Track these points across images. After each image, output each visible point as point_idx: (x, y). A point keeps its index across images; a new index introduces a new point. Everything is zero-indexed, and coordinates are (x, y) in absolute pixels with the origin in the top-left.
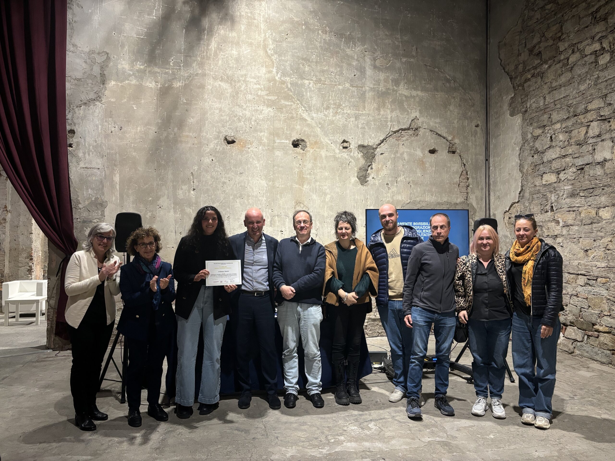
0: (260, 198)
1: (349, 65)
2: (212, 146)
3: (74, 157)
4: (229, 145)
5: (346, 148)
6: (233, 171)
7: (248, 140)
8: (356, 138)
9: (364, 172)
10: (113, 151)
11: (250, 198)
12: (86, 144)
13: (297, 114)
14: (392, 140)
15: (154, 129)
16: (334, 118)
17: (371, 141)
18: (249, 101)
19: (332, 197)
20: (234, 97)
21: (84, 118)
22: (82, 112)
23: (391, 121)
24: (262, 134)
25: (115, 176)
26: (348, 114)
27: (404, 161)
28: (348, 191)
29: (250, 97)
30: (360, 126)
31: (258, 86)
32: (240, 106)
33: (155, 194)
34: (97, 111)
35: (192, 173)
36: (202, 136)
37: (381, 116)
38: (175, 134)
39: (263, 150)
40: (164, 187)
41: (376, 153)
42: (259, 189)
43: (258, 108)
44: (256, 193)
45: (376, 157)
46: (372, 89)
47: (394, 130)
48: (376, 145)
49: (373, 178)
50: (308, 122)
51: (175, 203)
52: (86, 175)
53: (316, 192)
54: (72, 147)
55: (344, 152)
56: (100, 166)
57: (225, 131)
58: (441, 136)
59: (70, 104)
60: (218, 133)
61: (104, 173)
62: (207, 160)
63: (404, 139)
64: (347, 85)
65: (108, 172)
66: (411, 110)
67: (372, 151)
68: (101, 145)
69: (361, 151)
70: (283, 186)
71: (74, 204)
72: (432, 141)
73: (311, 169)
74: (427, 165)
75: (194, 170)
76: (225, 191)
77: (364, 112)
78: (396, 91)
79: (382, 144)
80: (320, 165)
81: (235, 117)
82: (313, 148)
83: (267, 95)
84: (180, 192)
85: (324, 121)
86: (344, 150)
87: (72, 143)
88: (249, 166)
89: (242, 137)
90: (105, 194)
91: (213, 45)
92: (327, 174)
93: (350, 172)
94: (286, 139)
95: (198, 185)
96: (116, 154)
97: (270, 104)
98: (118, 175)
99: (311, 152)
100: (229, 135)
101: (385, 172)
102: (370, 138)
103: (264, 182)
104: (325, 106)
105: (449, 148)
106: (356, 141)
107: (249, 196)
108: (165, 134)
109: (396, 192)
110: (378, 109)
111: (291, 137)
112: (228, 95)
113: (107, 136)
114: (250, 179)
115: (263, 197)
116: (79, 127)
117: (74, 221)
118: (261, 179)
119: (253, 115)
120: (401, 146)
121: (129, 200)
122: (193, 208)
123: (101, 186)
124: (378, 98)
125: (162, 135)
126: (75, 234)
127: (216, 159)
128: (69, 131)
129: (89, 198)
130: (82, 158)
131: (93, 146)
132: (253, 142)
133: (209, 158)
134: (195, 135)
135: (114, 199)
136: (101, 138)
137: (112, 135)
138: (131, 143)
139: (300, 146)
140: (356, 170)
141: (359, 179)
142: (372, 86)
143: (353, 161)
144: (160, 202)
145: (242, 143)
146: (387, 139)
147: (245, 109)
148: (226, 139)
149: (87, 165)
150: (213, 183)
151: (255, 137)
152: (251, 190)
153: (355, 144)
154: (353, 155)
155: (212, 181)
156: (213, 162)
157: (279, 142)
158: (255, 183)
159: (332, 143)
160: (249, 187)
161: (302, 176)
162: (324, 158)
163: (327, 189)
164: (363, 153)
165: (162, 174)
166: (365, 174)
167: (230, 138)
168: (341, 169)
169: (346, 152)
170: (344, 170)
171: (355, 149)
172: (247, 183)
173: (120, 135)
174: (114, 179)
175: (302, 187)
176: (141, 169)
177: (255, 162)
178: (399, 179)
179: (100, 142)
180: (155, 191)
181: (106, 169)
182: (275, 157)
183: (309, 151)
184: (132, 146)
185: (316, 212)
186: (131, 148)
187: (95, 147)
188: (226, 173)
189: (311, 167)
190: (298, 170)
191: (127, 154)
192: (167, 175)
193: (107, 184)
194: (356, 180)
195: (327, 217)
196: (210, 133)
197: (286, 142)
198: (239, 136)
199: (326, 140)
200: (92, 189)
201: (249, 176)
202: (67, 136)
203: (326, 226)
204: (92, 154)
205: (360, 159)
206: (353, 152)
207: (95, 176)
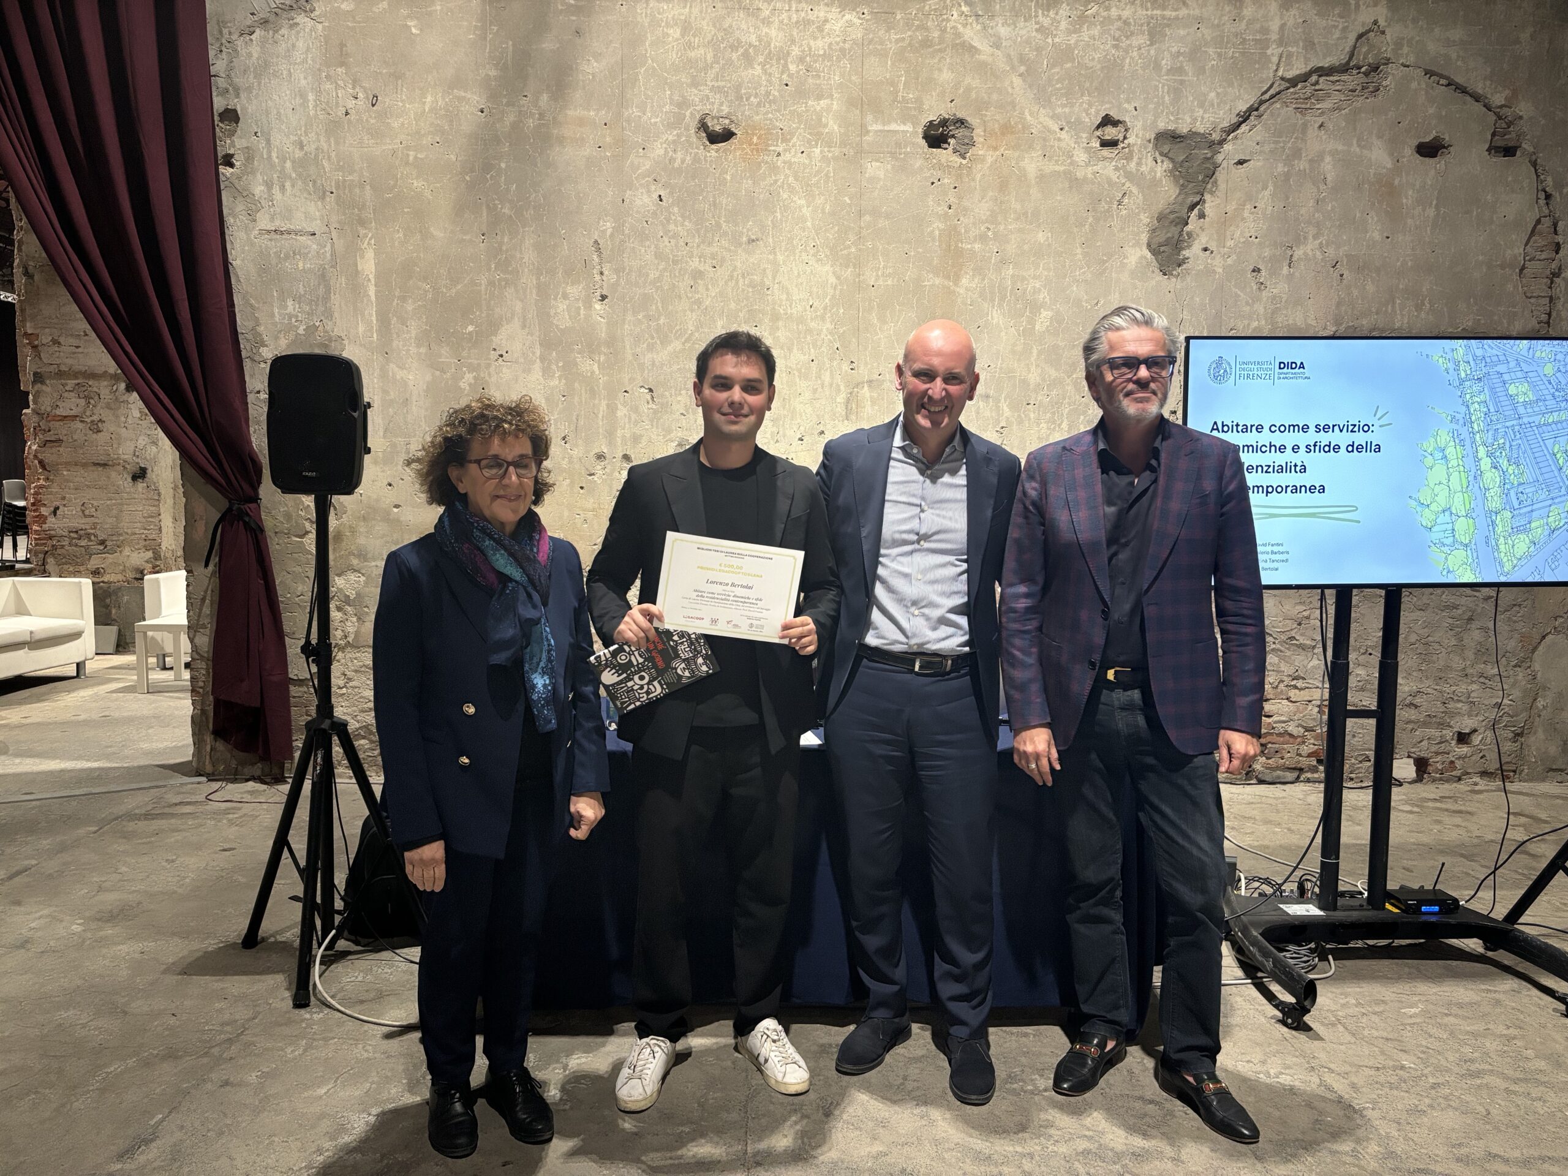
0: (813, 325)
2: (658, 150)
3: (240, 199)
4: (714, 146)
5: (1112, 143)
6: (725, 234)
7: (775, 127)
8: (1151, 106)
9: (1174, 231)
10: (354, 177)
11: (780, 323)
12: (274, 155)
13: (944, 31)
14: (1281, 112)
15: (475, 99)
16: (1073, 39)
17: (1204, 117)
19: (1056, 319)
21: (263, 69)
22: (256, 51)
23: (1280, 43)
24: (823, 103)
25: (362, 257)
26: (1126, 22)
27: (1322, 187)
28: (1114, 297)
30: (1165, 63)
32: (752, 12)
33: (484, 315)
34: (301, 45)
35: (596, 242)
36: (628, 121)
37: (1243, 26)
38: (542, 116)
39: (824, 158)
40: (510, 292)
41: (1219, 158)
42: (811, 293)
43: (811, 16)
44: (800, 308)
45: (1220, 176)
47: (1289, 75)
48: (1223, 130)
49: (1206, 249)
50: (981, 58)
51: (547, 344)
52: (278, 255)
53: (1003, 298)
54: (232, 165)
55: (1105, 159)
56: (316, 226)
57: (701, 101)
58: (1464, 91)
59: (221, 22)
60: (680, 105)
61: (328, 248)
62: (643, 200)
63: (1327, 105)
65: (340, 244)
67: (1207, 152)
68: (316, 156)
69: (1166, 155)
70: (889, 282)
71: (248, 348)
72: (1431, 111)
73: (987, 221)
74: (1408, 198)
75: (604, 231)
76: (699, 302)
77: (1183, 12)
79: (1244, 128)
80: (1018, 207)
81: (733, 48)
82: (995, 149)
84: (562, 306)
85: (1038, 49)
86: (1106, 152)
87: (231, 152)
88: (778, 215)
89: (757, 118)
90: (336, 315)
92: (1041, 237)
93: (1122, 230)
94: (905, 118)
95: (617, 284)
96: (362, 186)
98: (370, 254)
99: (990, 160)
100: (715, 113)
101: (1248, 227)
102: (1201, 105)
103: (828, 268)
105: (1493, 135)
106: (1151, 117)
107: (775, 317)
108: (510, 118)
109: (1285, 297)
111: (920, 110)
113: (333, 128)
114: (780, 258)
115: (823, 318)
116: (249, 99)
117: (251, 398)
118: (818, 260)
119: (793, 41)
120: (1312, 132)
121: (408, 332)
122: (602, 358)
123: (321, 291)
125: (501, 119)
126: (253, 439)
127: (671, 193)
128: (220, 115)
129: (290, 328)
130: (263, 202)
131: (293, 162)
132: (792, 134)
133: (649, 191)
134: (604, 115)
135: (361, 329)
136: (317, 134)
137: (349, 121)
138: (408, 148)
140: (1146, 221)
141: (1155, 252)
143: (1135, 190)
144: (501, 339)
145: (755, 140)
146: (1262, 109)
147: (767, 22)
148: (703, 126)
149: (278, 223)
150: (661, 276)
151: (800, 115)
152: (784, 297)
153: (1144, 129)
154: (1138, 170)
155: (661, 267)
156: (663, 203)
157: (880, 131)
158: (796, 273)
159: (1061, 129)
160: (776, 286)
161: (957, 246)
162: (1033, 182)
163: (1040, 290)
164: (1172, 160)
165: (504, 248)
166: (1176, 237)
167: (716, 121)
168: (1090, 220)
169: (1112, 159)
170: (1102, 222)
171: (1145, 148)
172: (769, 273)
173: (373, 121)
174: (360, 268)
175: (956, 284)
176: (439, 232)
177: (799, 202)
178: (1299, 253)
179: (313, 147)
180: (484, 302)
181: (334, 234)
182: (864, 183)
183: (983, 160)
184: (411, 158)
185: (1001, 369)
186: (407, 163)
187: (299, 164)
188: (703, 242)
189: (988, 213)
190: (942, 226)
191: (395, 186)
192: (521, 252)
193: (340, 282)
194: (1143, 257)
195: (1038, 387)
196: (652, 107)
197: (903, 131)
198: (747, 113)
199: (1041, 120)
200: (297, 299)
201: (777, 250)
202: (217, 129)
203: (1032, 415)
204: (293, 186)
205: (1161, 180)
206: (1135, 159)
207: (305, 256)
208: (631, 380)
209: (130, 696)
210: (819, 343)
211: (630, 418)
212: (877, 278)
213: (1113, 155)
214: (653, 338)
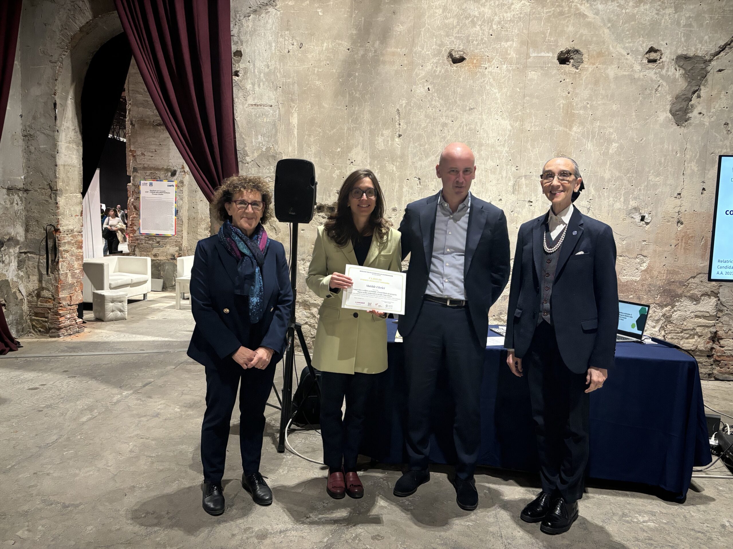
0: (499, 148)
2: (429, 67)
3: (241, 90)
4: (455, 65)
5: (654, 61)
6: (459, 106)
7: (485, 55)
8: (675, 43)
9: (684, 104)
10: (290, 80)
11: (483, 148)
12: (256, 71)
13: (570, 7)
15: (346, 44)
16: (635, 10)
17: (701, 48)
19: (621, 147)
21: (253, 33)
22: (250, 24)
24: (509, 43)
25: (292, 116)
28: (651, 137)
30: (683, 22)
33: (345, 143)
34: (270, 21)
35: (398, 110)
36: (415, 53)
38: (375, 51)
39: (508, 70)
40: (357, 133)
41: (709, 68)
42: (498, 133)
44: (493, 141)
45: (709, 77)
48: (711, 55)
49: (700, 113)
50: (589, 20)
51: (373, 157)
52: (255, 115)
53: (593, 137)
54: (238, 76)
55: (650, 68)
56: (273, 102)
57: (450, 43)
59: (236, 11)
60: (440, 46)
61: (278, 111)
62: (420, 90)
65: (282, 110)
67: (703, 66)
68: (274, 71)
69: (681, 67)
70: (537, 129)
71: (241, 157)
73: (587, 100)
75: (402, 105)
76: (444, 138)
79: (723, 53)
80: (604, 92)
81: (467, 18)
82: (594, 64)
84: (380, 139)
85: (618, 15)
86: (650, 65)
87: (238, 70)
88: (485, 97)
89: (476, 51)
90: (280, 142)
92: (614, 107)
93: (657, 103)
94: (548, 50)
95: (406, 129)
96: (293, 84)
98: (295, 115)
99: (590, 70)
100: (456, 49)
101: (723, 103)
102: (700, 42)
103: (507, 122)
106: (674, 48)
107: (481, 145)
108: (361, 52)
111: (557, 46)
113: (282, 58)
114: (484, 117)
115: (504, 145)
116: (247, 46)
118: (502, 119)
119: (496, 14)
121: (311, 151)
122: (398, 164)
123: (274, 131)
125: (357, 53)
127: (434, 87)
128: (234, 53)
129: (259, 148)
130: (250, 92)
131: (264, 74)
132: (493, 59)
133: (424, 86)
134: (404, 50)
135: (290, 149)
136: (275, 61)
137: (290, 55)
139: (572, 61)
140: (670, 99)
141: (673, 114)
143: (664, 84)
144: (352, 155)
145: (475, 61)
146: (732, 44)
147: (483, 5)
148: (450, 55)
149: (256, 101)
150: (427, 125)
151: (497, 50)
152: (485, 135)
153: (671, 53)
154: (666, 74)
155: (427, 121)
156: (430, 92)
157: (536, 56)
158: (492, 124)
159: (628, 54)
160: (482, 130)
161: (571, 112)
162: (612, 80)
163: (613, 133)
164: (684, 69)
165: (356, 113)
166: (685, 107)
167: (456, 53)
168: (641, 98)
169: (654, 68)
170: (646, 100)
171: (671, 63)
172: (479, 125)
173: (300, 55)
174: (291, 121)
175: (570, 130)
176: (327, 105)
177: (495, 91)
179: (273, 67)
180: (345, 138)
181: (280, 106)
182: (527, 82)
183: (587, 69)
184: (316, 71)
185: (591, 171)
186: (314, 74)
187: (267, 75)
188: (448, 110)
189: (588, 96)
190: (564, 102)
191: (308, 84)
192: (363, 115)
193: (282, 128)
194: (666, 117)
195: (609, 180)
196: (427, 46)
197: (547, 56)
198: (472, 49)
199: (618, 49)
200: (263, 135)
201: (483, 113)
202: (233, 60)
203: (606, 194)
204: (264, 85)
205: (678, 79)
206: (665, 69)
207: (267, 116)
208: (411, 174)
209: (173, 310)
210: (501, 157)
211: (409, 192)
212: (531, 128)
213: (654, 67)
214: (422, 154)
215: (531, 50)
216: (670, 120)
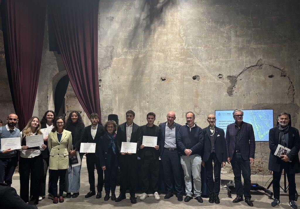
0: (177, 105)
1: (222, 36)
2: (155, 82)
3: (101, 91)
4: (163, 81)
5: (221, 78)
6: (165, 93)
7: (171, 78)
8: (226, 72)
9: (231, 90)
10: (116, 87)
12: (106, 85)
13: (195, 64)
14: (246, 72)
15: (131, 76)
16: (214, 64)
17: (234, 73)
18: (172, 60)
19: (213, 103)
20: (165, 59)
21: (105, 74)
22: (104, 72)
23: (246, 62)
24: (178, 75)
25: (116, 98)
26: (222, 61)
27: (254, 83)
28: (222, 100)
29: (172, 58)
30: (228, 66)
31: (176, 53)
32: (168, 63)
33: (132, 105)
34: (109, 71)
35: (147, 95)
36: (151, 78)
37: (240, 61)
38: (140, 78)
39: (178, 82)
40: (135, 102)
41: (237, 79)
42: (177, 101)
43: (176, 63)
45: (238, 82)
46: (235, 47)
47: (247, 67)
48: (237, 75)
49: (236, 92)
50: (200, 67)
51: (140, 108)
52: (106, 98)
53: (205, 100)
55: (220, 80)
56: (110, 94)
57: (161, 75)
58: (276, 67)
59: (100, 69)
60: (158, 76)
61: (112, 97)
62: (153, 89)
63: (254, 71)
64: (221, 47)
66: (258, 55)
67: (235, 78)
69: (229, 79)
70: (188, 99)
71: (102, 110)
72: (271, 71)
73: (202, 90)
74: (268, 84)
75: (148, 93)
76: (161, 102)
77: (230, 59)
78: (249, 46)
79: (241, 75)
80: (207, 87)
81: (166, 68)
82: (203, 79)
83: (180, 56)
84: (142, 103)
85: (209, 65)
86: (220, 79)
87: (100, 85)
88: (172, 90)
89: (169, 77)
90: (113, 105)
91: (156, 36)
92: (210, 91)
93: (223, 90)
94: (190, 76)
95: (150, 100)
97: (182, 60)
99: (202, 81)
100: (163, 77)
101: (242, 89)
102: (234, 72)
103: (179, 97)
104: (209, 58)
105: (282, 74)
106: (226, 74)
107: (172, 104)
108: (136, 79)
109: (249, 99)
110: (238, 57)
111: (192, 75)
112: (163, 58)
113: (113, 81)
114: (172, 96)
116: (103, 78)
117: (102, 117)
118: (177, 96)
119: (174, 66)
120: (251, 75)
121: (122, 107)
122: (148, 110)
123: (111, 102)
124: (238, 51)
126: (102, 122)
127: (157, 88)
128: (99, 80)
129: (107, 107)
130: (104, 91)
131: (108, 86)
132: (174, 79)
134: (148, 78)
135: (116, 107)
136: (111, 82)
137: (115, 80)
138: (122, 83)
139: (197, 79)
140: (226, 88)
141: (228, 93)
142: (235, 46)
143: (225, 84)
144: (134, 108)
145: (169, 80)
146: (243, 72)
147: (170, 64)
148: (161, 78)
149: (106, 94)
150: (156, 99)
151: (175, 76)
157: (186, 78)
158: (174, 98)
159: (213, 76)
160: (172, 100)
161: (198, 93)
162: (209, 84)
163: (210, 99)
165: (135, 96)
168: (218, 89)
170: (220, 89)
171: (226, 78)
172: (171, 98)
173: (118, 80)
175: (198, 99)
176: (126, 94)
177: (175, 88)
178: (251, 92)
179: (111, 84)
180: (132, 103)
181: (113, 95)
182: (184, 85)
186: (122, 85)
188: (161, 94)
189: (202, 88)
190: (195, 90)
191: (121, 88)
192: (137, 96)
193: (113, 101)
196: (155, 76)
197: (190, 78)
198: (167, 77)
199: (210, 75)
200: (108, 103)
202: (99, 82)
204: (108, 89)
205: (228, 83)
206: (224, 80)
207: (109, 98)
210: (178, 107)
215: (185, 76)
216: (227, 95)
